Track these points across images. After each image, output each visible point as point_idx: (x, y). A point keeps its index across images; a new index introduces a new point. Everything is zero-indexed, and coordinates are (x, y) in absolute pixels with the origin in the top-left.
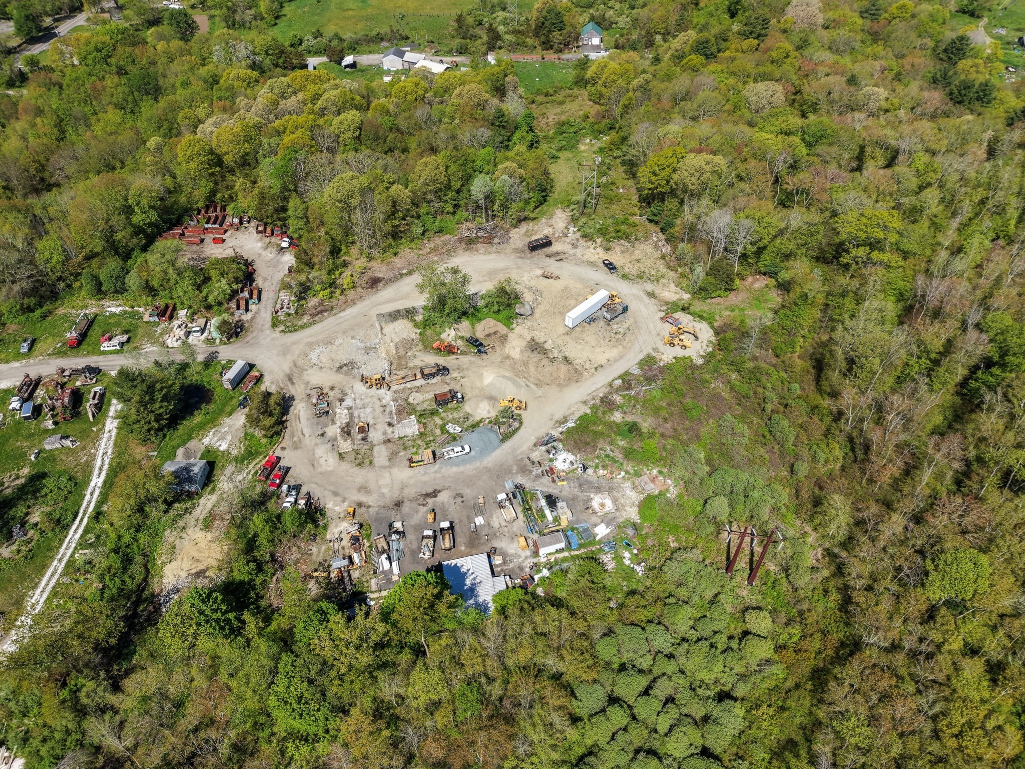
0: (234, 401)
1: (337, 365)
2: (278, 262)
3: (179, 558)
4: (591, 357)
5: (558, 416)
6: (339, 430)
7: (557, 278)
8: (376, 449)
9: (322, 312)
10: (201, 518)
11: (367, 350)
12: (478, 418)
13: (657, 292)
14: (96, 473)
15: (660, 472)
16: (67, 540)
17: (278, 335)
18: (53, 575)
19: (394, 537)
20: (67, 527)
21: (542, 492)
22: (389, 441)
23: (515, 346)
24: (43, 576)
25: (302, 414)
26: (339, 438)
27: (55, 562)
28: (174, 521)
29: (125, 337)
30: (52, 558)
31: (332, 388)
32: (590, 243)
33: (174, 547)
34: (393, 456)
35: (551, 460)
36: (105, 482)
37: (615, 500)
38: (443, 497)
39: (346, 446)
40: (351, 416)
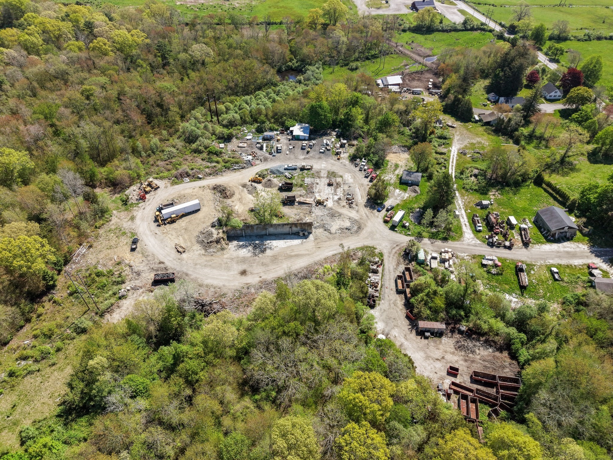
6: (342, 187)
10: (400, 168)
22: (319, 178)
26: (342, 183)
31: (344, 206)
39: (339, 180)
40: (335, 191)
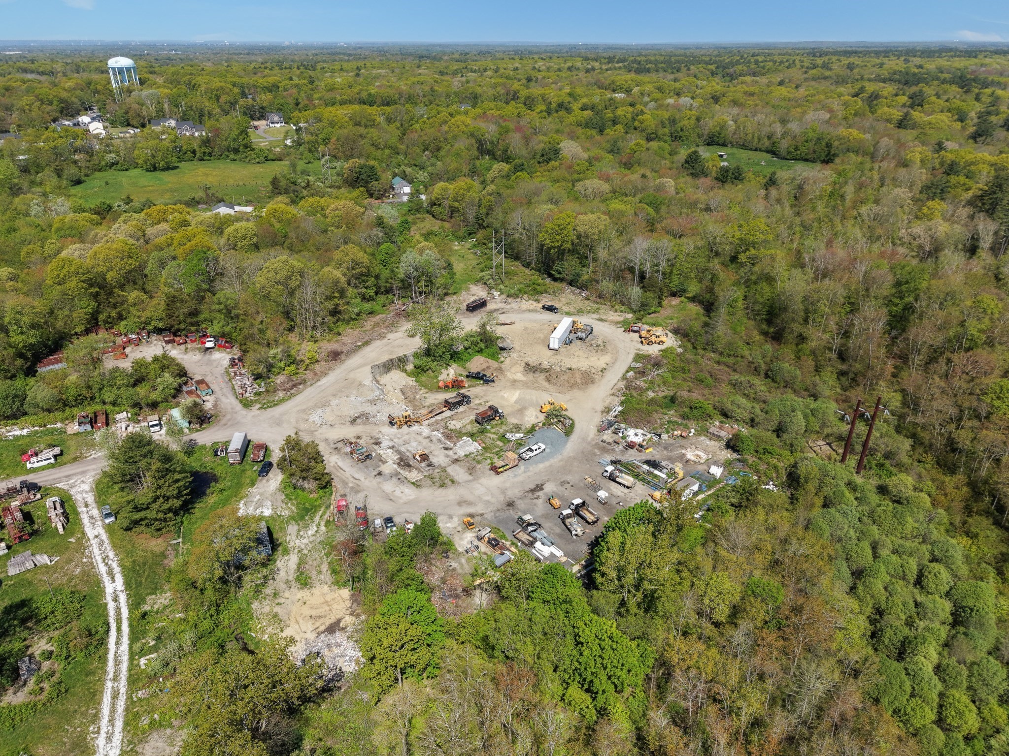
0: (249, 473)
1: (350, 419)
2: (209, 360)
3: (292, 623)
4: (591, 364)
5: (600, 407)
6: (395, 466)
7: (512, 323)
8: (450, 470)
9: (294, 386)
10: (291, 578)
11: (373, 402)
12: (529, 425)
13: (604, 317)
14: (106, 579)
15: (721, 422)
16: (111, 656)
17: (258, 412)
18: (115, 697)
19: (530, 529)
20: (103, 642)
21: (638, 461)
22: (456, 461)
23: (516, 373)
24: (100, 703)
25: (340, 464)
26: (402, 472)
27: (109, 684)
28: (258, 592)
29: (57, 450)
30: (101, 681)
31: (359, 437)
32: (518, 300)
33: (276, 615)
34: (471, 470)
35: (624, 438)
36: (127, 585)
37: (705, 451)
38: (549, 488)
39: (414, 475)
40: (399, 452)
